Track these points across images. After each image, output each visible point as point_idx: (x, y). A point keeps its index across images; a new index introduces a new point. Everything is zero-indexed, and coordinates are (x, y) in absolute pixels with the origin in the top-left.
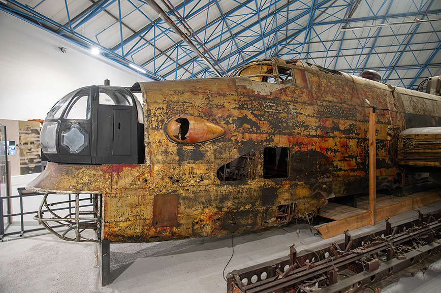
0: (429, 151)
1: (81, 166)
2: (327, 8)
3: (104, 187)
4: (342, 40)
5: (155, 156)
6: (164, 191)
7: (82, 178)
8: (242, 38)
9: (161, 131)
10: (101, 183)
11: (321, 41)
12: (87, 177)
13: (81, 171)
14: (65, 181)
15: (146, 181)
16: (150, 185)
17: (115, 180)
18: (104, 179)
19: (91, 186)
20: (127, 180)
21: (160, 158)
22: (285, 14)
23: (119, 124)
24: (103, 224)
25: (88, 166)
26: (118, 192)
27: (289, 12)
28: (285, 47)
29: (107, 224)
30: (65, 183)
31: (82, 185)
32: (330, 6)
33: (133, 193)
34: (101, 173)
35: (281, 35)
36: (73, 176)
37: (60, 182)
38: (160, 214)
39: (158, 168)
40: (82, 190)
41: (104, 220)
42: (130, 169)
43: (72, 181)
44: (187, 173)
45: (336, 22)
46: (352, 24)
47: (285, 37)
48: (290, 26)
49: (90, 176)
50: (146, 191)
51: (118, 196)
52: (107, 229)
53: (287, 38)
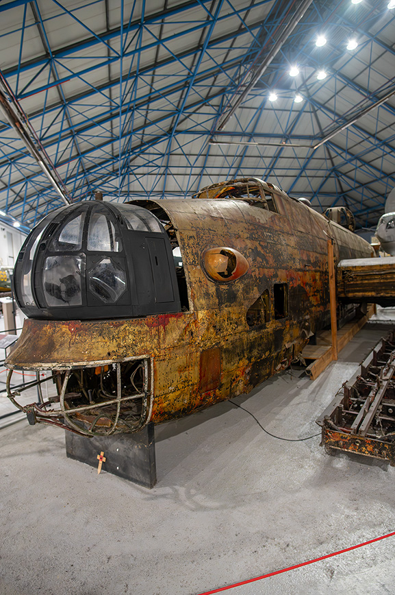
0: (366, 282)
1: (121, 321)
2: (191, 114)
3: (152, 348)
4: (207, 155)
5: (198, 300)
6: (209, 344)
7: (124, 339)
8: (86, 138)
9: (199, 267)
10: (148, 343)
11: (184, 154)
12: (130, 336)
13: (122, 328)
14: (99, 346)
15: (192, 333)
16: (196, 339)
17: (162, 336)
18: (151, 336)
19: (136, 348)
20: (174, 335)
21: (203, 301)
22: (144, 113)
23: (156, 258)
24: (152, 400)
25: (131, 320)
26: (167, 352)
27: (149, 111)
28: (139, 155)
29: (156, 399)
30: (100, 348)
31: (125, 348)
32: (194, 112)
33: (181, 351)
34: (146, 328)
35: (136, 139)
36: (111, 336)
37: (92, 348)
38: (204, 376)
39: (202, 315)
40: (125, 356)
41: (154, 394)
42: (176, 319)
43: (111, 345)
44: (226, 319)
45: (203, 133)
46: (219, 138)
47: (140, 143)
48: (148, 130)
49: (134, 335)
50: (192, 347)
51: (167, 358)
52: (156, 406)
53: (142, 144)
